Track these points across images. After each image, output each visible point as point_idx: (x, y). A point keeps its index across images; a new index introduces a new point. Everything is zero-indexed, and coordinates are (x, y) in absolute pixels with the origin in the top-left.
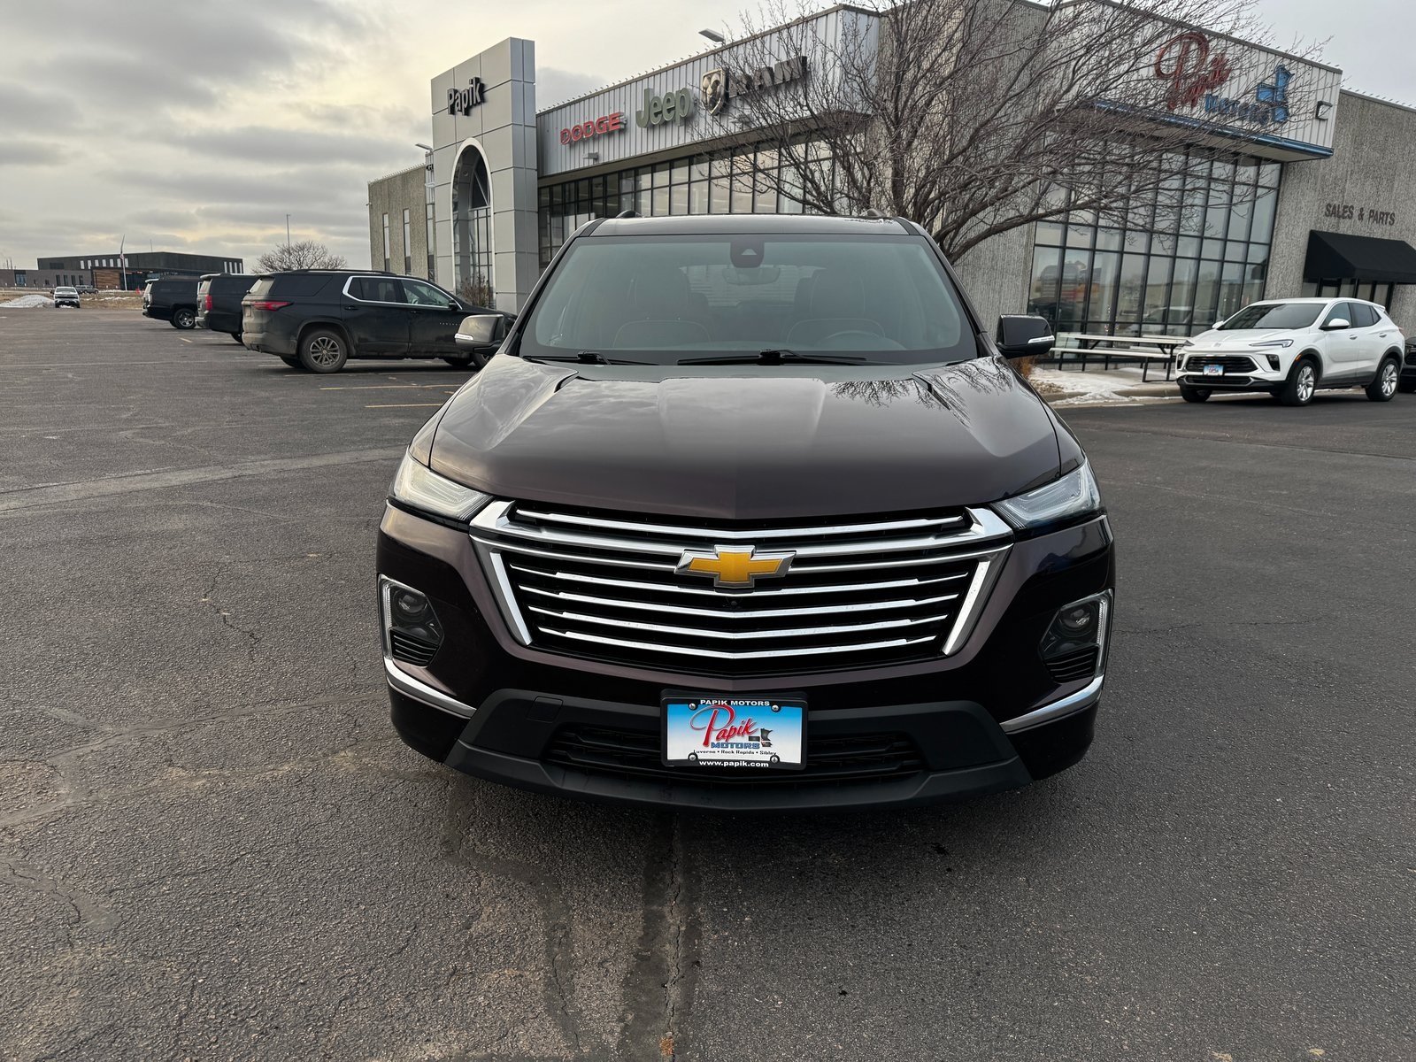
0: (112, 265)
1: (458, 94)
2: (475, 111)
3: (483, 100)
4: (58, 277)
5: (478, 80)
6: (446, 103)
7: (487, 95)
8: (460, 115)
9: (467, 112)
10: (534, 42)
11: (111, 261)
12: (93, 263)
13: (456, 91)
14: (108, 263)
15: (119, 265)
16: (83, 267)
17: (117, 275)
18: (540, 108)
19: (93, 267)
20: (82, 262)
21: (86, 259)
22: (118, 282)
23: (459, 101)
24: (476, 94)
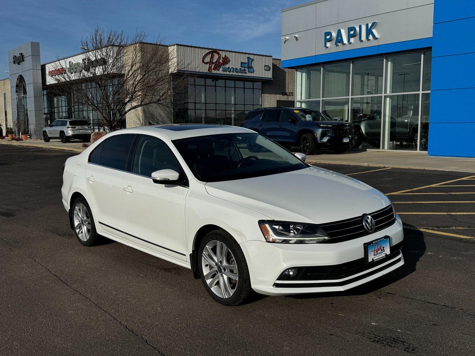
1: (16, 58)
2: (22, 63)
3: (23, 61)
5: (21, 54)
6: (12, 60)
7: (25, 59)
8: (16, 65)
9: (19, 64)
10: (39, 43)
13: (15, 56)
18: (42, 64)
23: (16, 60)
24: (21, 58)
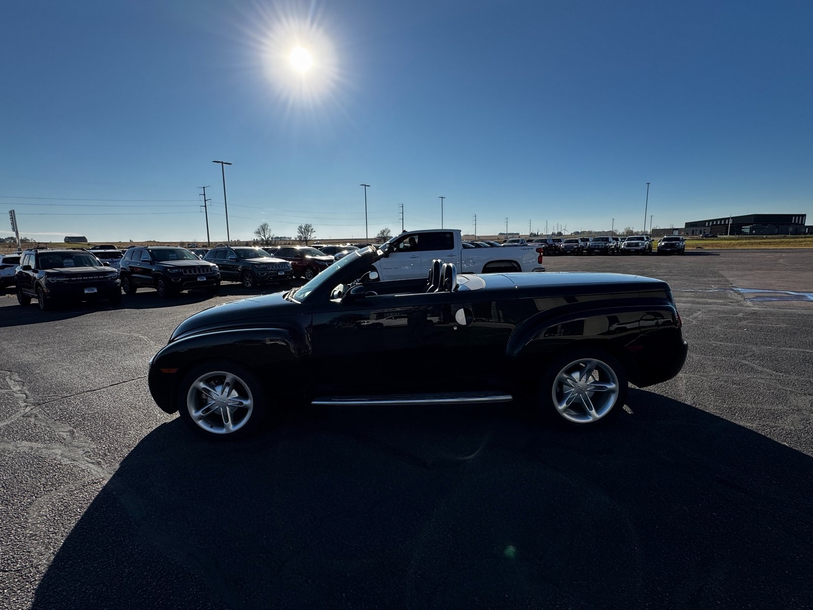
0: (723, 223)
4: (693, 231)
11: (723, 221)
12: (713, 223)
14: (721, 222)
15: (727, 223)
16: (707, 225)
17: (725, 228)
19: (713, 225)
20: (707, 223)
21: (709, 221)
22: (724, 231)
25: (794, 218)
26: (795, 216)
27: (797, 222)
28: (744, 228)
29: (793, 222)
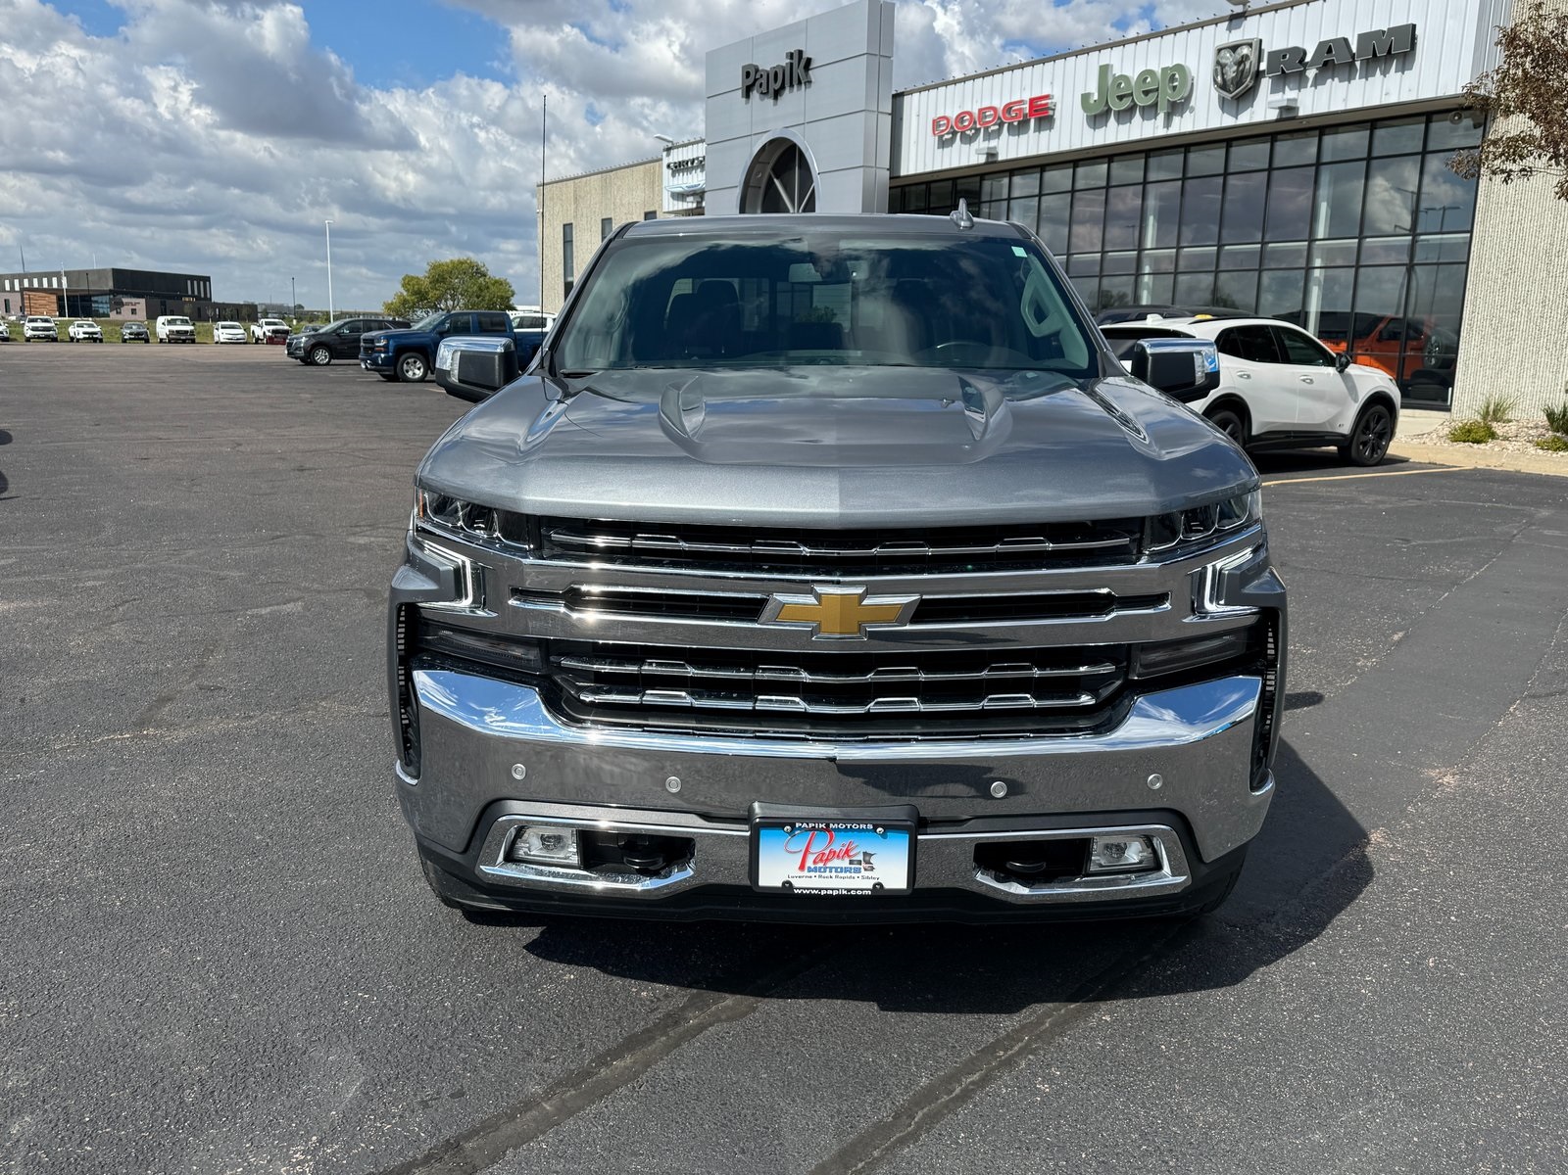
0: (45, 285)
1: (761, 72)
3: (807, 80)
5: (800, 53)
6: (738, 81)
7: (814, 74)
8: (761, 98)
9: (773, 96)
11: (45, 280)
12: (21, 283)
13: (757, 70)
14: (41, 283)
15: (56, 285)
16: (8, 288)
17: (54, 298)
19: (23, 290)
20: (7, 283)
21: (12, 278)
24: (799, 71)
25: (189, 282)
26: (192, 278)
27: (196, 293)
28: (96, 302)
29: (190, 293)
